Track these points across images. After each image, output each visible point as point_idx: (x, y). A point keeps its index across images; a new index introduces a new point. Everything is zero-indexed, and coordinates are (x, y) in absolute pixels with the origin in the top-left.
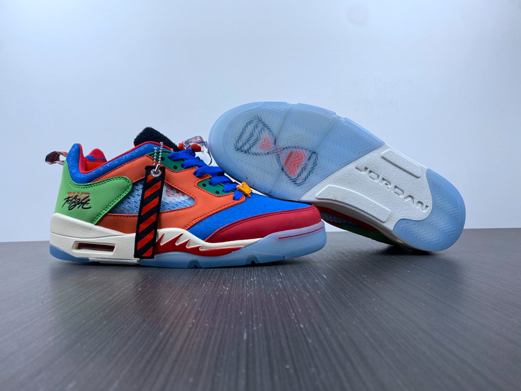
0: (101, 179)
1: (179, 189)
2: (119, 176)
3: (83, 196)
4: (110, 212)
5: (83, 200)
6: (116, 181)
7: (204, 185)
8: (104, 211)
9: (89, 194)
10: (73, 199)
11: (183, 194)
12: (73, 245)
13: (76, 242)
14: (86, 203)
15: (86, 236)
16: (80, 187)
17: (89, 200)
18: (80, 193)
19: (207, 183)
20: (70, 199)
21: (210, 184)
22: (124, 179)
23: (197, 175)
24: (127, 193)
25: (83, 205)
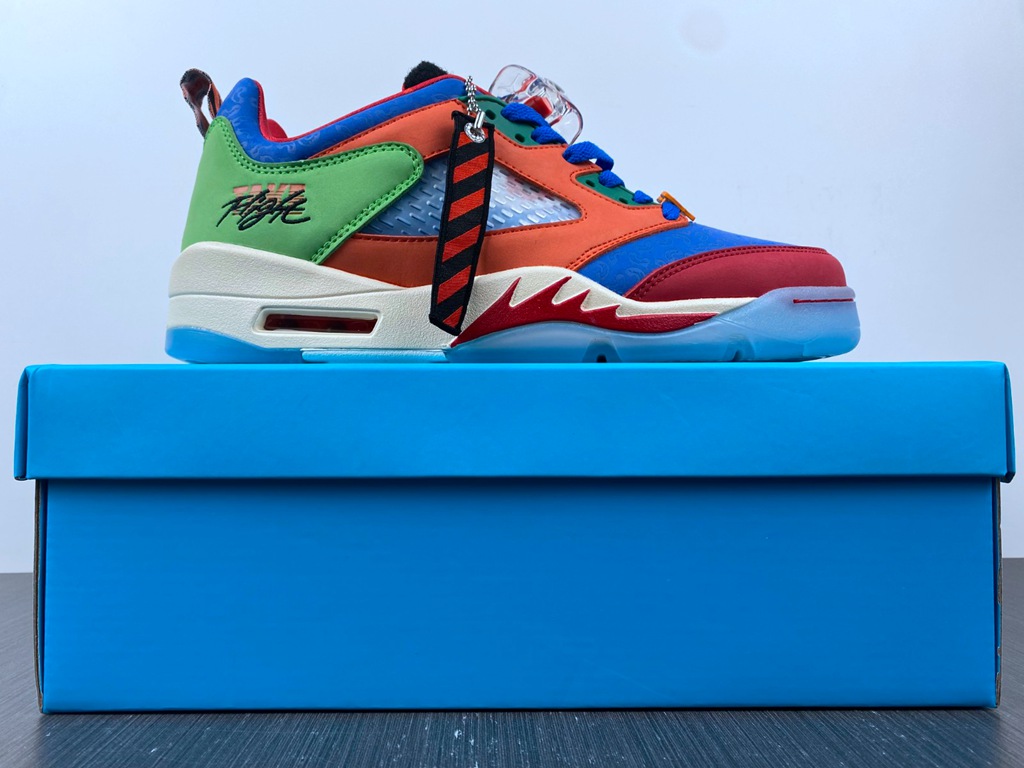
0: (340, 150)
2: (391, 141)
3: (286, 192)
4: (363, 229)
5: (286, 201)
6: (380, 154)
7: (590, 183)
8: (348, 227)
9: (303, 185)
10: (253, 201)
11: (549, 195)
12: (255, 317)
13: (263, 308)
14: (293, 208)
15: (293, 293)
16: (275, 170)
17: (304, 201)
18: (277, 185)
20: (244, 202)
22: (402, 149)
23: (571, 158)
24: (411, 183)
25: (287, 213)
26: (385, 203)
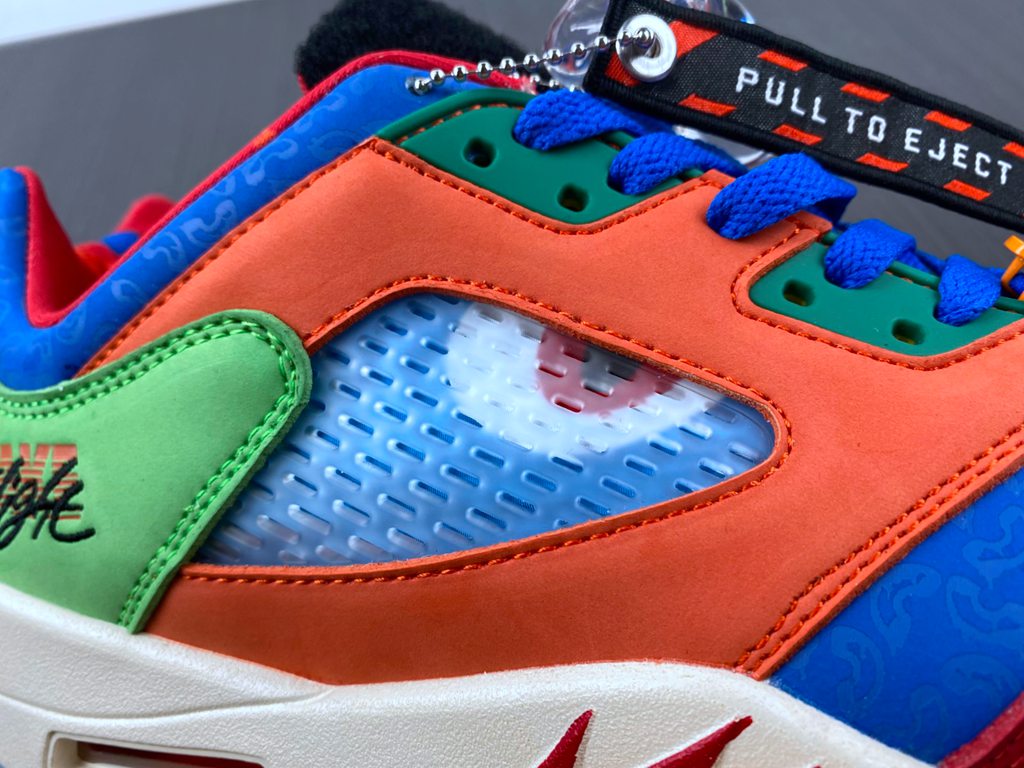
0: (125, 348)
1: (630, 346)
2: (220, 308)
3: (48, 466)
4: (198, 555)
5: (51, 485)
6: (202, 348)
7: (796, 293)
8: (163, 552)
9: (71, 446)
11: (665, 379)
12: (43, 755)
14: (64, 503)
16: (26, 409)
17: (78, 487)
18: (33, 449)
19: (809, 272)
21: (837, 276)
22: (247, 330)
23: (732, 224)
24: (282, 420)
25: (55, 518)
26: (228, 486)
